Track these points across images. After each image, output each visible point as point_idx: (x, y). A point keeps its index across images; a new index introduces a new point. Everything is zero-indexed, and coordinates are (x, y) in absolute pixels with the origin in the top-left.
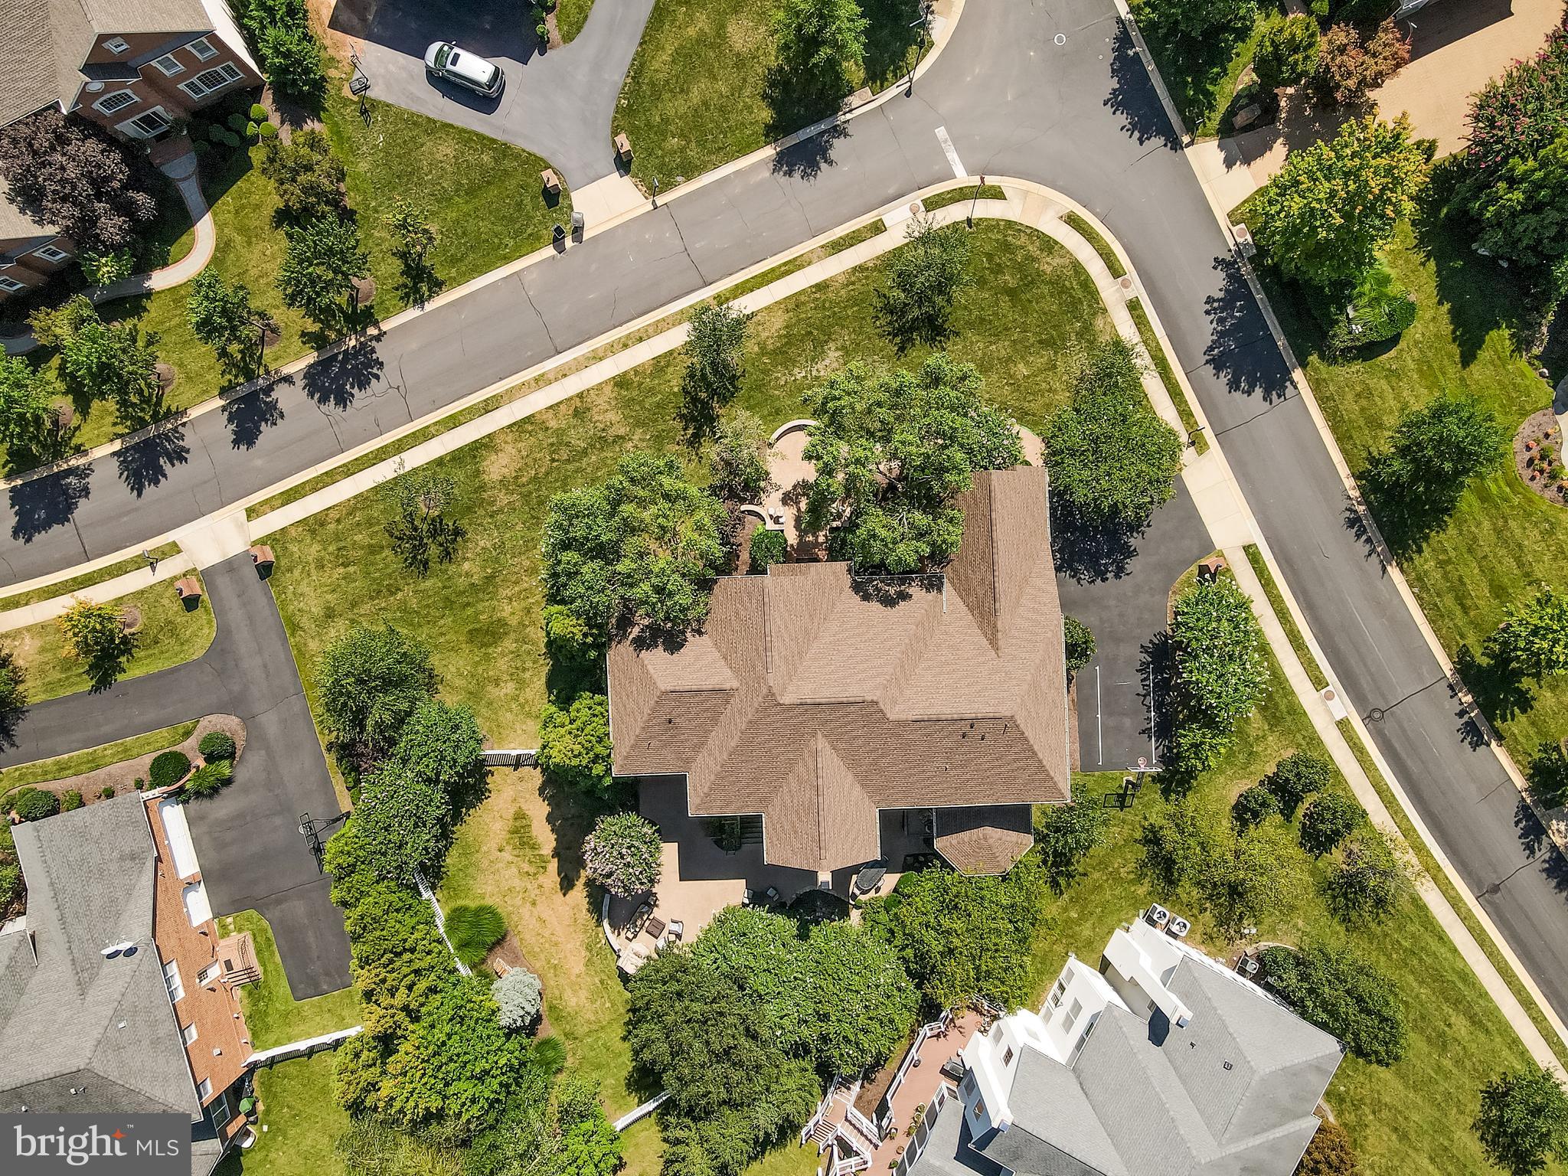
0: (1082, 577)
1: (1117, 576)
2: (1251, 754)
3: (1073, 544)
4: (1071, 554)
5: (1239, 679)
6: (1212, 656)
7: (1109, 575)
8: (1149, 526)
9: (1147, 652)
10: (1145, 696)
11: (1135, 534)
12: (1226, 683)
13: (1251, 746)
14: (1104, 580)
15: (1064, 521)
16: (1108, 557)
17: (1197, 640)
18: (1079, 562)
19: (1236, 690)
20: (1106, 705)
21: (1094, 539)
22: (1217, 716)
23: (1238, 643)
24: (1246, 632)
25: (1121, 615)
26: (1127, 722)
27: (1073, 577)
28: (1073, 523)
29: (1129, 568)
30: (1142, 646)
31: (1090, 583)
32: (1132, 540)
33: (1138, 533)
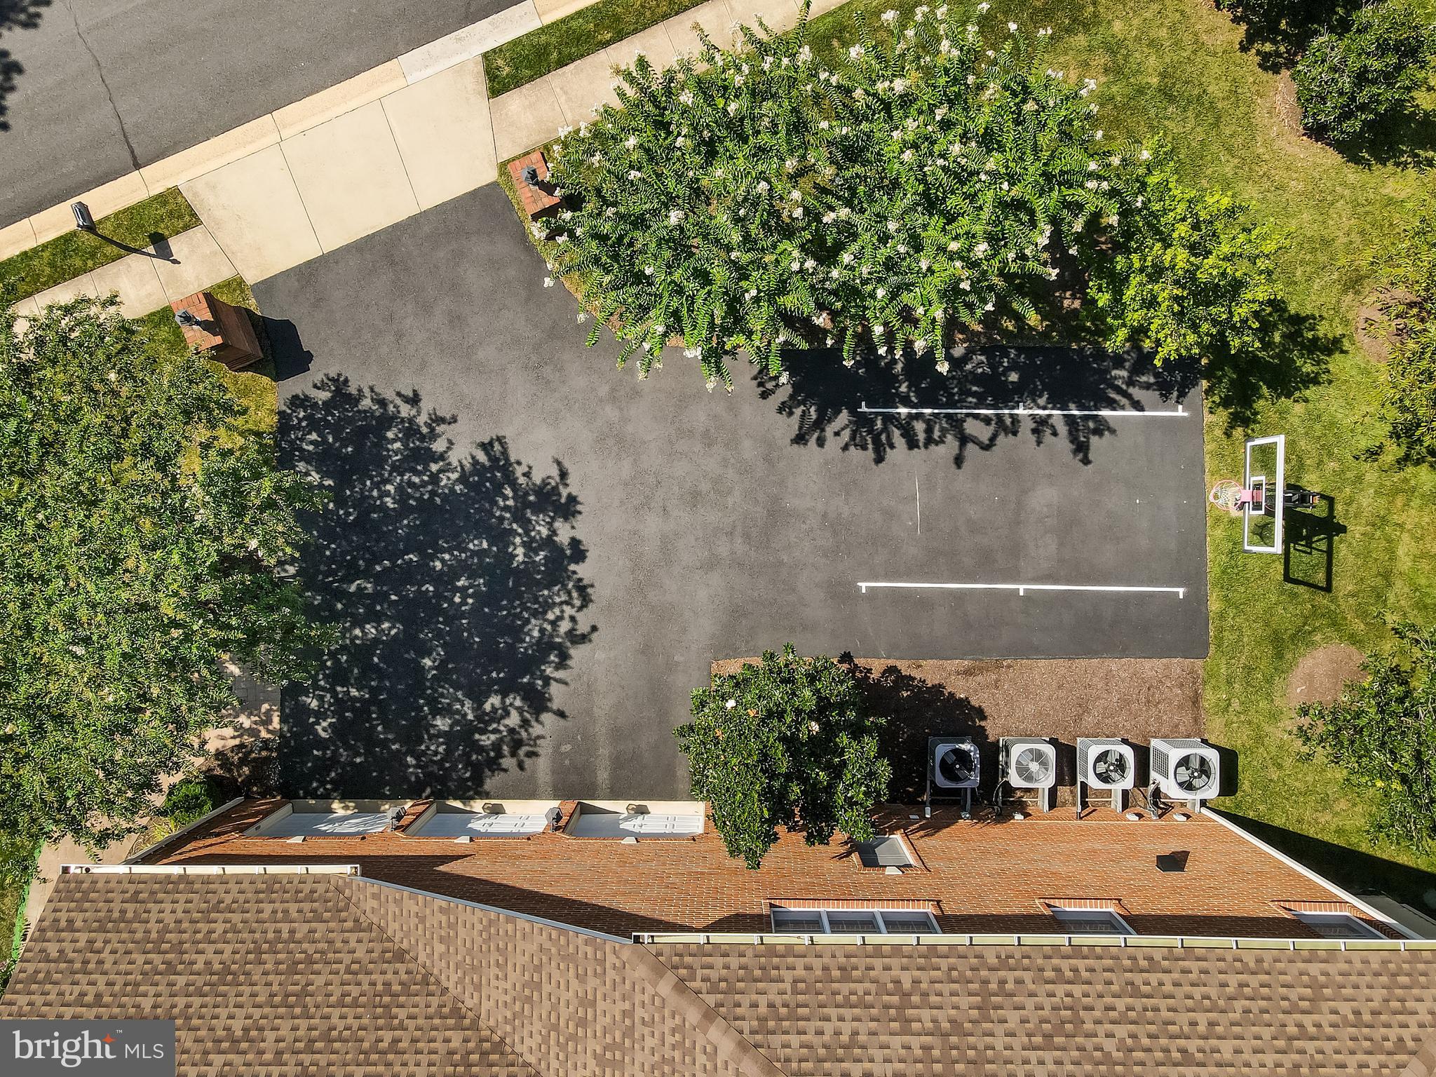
0: (565, 626)
1: (568, 510)
2: (1167, 94)
3: (456, 649)
4: (493, 657)
5: (946, 125)
6: (848, 231)
7: (564, 534)
8: (414, 400)
9: (819, 424)
10: (964, 440)
11: (439, 446)
12: (962, 176)
13: (1141, 91)
14: (578, 552)
15: (382, 675)
16: (501, 537)
17: (782, 287)
18: (517, 633)
19: (989, 141)
20: (986, 566)
21: (445, 580)
22: (1094, 221)
23: (799, 126)
24: (759, 93)
25: (694, 498)
26: (1044, 498)
27: (564, 657)
28: (393, 648)
29: (543, 471)
30: (800, 439)
31: (586, 601)
32: (453, 458)
33: (433, 436)
